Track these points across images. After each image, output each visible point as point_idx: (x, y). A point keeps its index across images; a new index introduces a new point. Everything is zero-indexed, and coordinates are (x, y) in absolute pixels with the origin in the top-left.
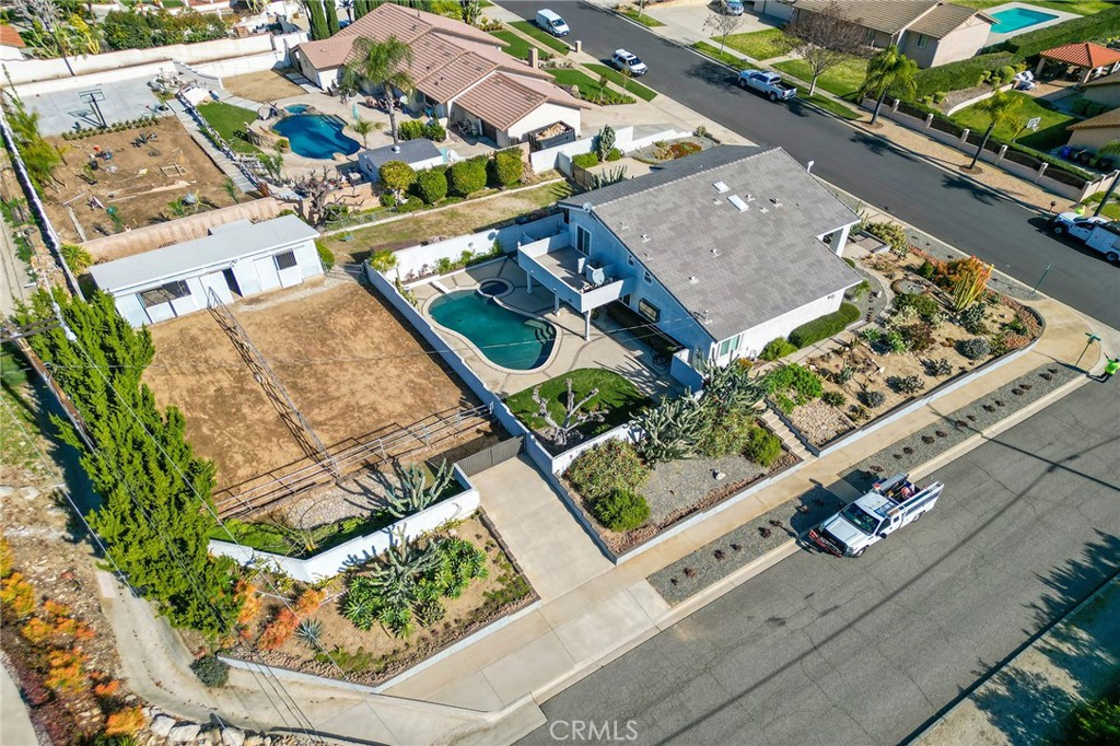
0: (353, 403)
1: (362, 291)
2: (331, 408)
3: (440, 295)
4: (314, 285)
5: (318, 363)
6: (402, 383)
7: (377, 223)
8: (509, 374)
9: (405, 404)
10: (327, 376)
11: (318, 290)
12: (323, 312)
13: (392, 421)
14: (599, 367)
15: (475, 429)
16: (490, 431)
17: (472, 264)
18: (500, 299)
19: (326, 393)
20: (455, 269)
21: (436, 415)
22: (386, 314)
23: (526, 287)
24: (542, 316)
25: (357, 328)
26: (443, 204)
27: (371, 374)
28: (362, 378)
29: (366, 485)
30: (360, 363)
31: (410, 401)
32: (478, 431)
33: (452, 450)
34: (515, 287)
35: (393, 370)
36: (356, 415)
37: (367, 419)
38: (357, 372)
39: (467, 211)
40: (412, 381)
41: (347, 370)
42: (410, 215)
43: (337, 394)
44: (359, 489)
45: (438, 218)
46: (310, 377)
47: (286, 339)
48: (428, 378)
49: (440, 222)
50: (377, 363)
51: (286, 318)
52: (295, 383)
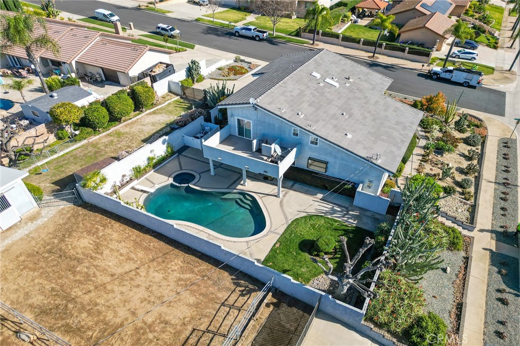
0: (140, 325)
1: (82, 211)
2: (122, 340)
3: (145, 195)
4: (33, 218)
5: (80, 293)
6: (172, 284)
8: (247, 242)
9: (189, 305)
10: (96, 304)
11: (39, 222)
13: (190, 328)
14: (305, 214)
15: (264, 305)
16: (275, 301)
17: (158, 165)
18: (194, 185)
19: (106, 324)
20: (146, 172)
21: (223, 304)
24: (236, 189)
25: (98, 246)
26: (106, 129)
27: (138, 286)
28: (131, 294)
30: (120, 278)
31: (192, 300)
32: (268, 305)
34: (199, 174)
35: (156, 274)
36: (151, 336)
37: (164, 336)
38: (124, 289)
39: (127, 130)
40: (180, 279)
41: (113, 291)
42: (84, 142)
43: (118, 321)
46: (80, 313)
47: (33, 280)
48: (192, 272)
50: (138, 274)
51: (22, 258)
52: (67, 325)
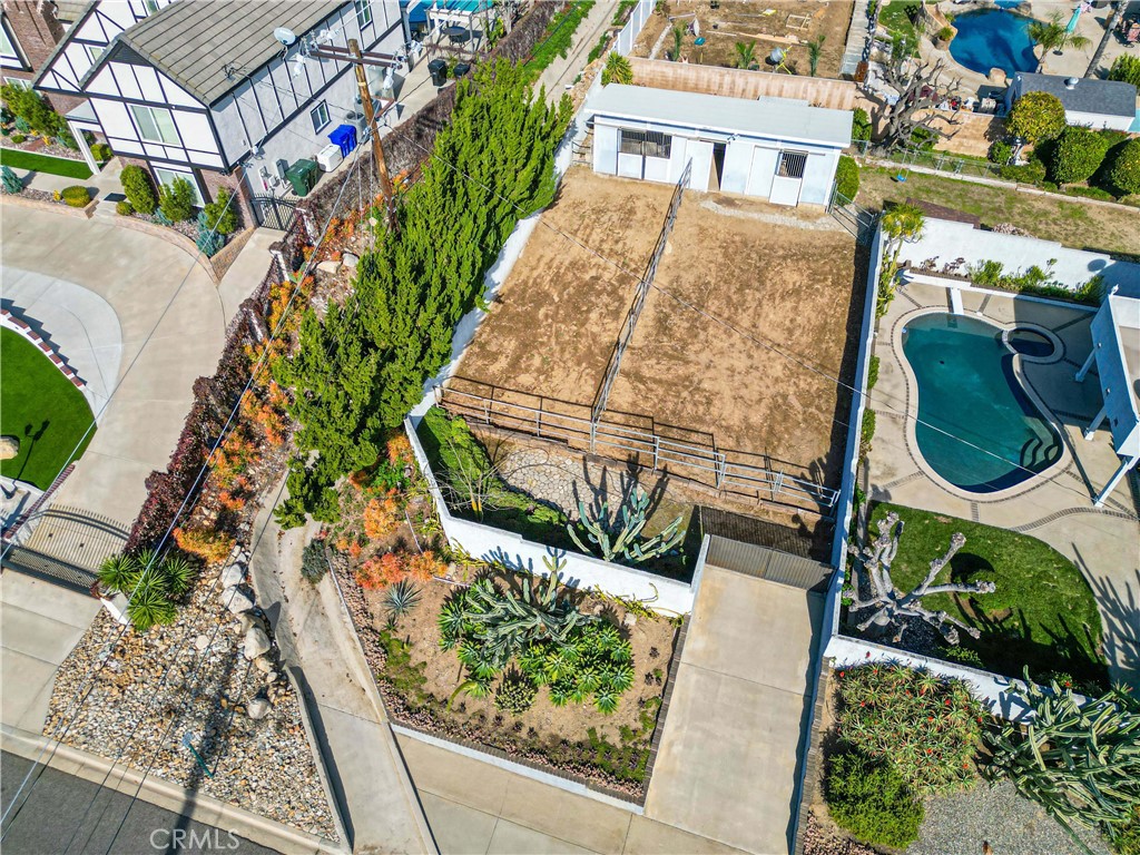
0: (696, 379)
2: (669, 369)
3: (946, 311)
5: (713, 308)
6: (773, 390)
7: (958, 177)
8: (922, 472)
9: (746, 419)
10: (704, 329)
12: (781, 252)
13: (712, 430)
14: (1072, 557)
15: (793, 511)
16: (811, 529)
17: (1032, 291)
18: (1022, 363)
19: (683, 348)
20: (1001, 288)
21: (767, 458)
22: (845, 294)
23: (1080, 367)
24: (1061, 424)
25: (797, 292)
26: (1076, 192)
27: (750, 357)
28: (736, 355)
29: (609, 482)
30: (756, 339)
31: (756, 419)
32: (796, 518)
33: (741, 517)
34: (1063, 358)
35: (779, 368)
36: (685, 394)
37: (689, 407)
38: (739, 345)
40: (785, 397)
41: (730, 336)
42: (1012, 185)
43: (692, 357)
44: (597, 482)
45: (1049, 208)
46: (687, 320)
47: (711, 262)
48: (806, 406)
49: (1046, 213)
50: (768, 350)
51: (737, 238)
52: (667, 316)
